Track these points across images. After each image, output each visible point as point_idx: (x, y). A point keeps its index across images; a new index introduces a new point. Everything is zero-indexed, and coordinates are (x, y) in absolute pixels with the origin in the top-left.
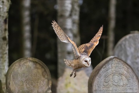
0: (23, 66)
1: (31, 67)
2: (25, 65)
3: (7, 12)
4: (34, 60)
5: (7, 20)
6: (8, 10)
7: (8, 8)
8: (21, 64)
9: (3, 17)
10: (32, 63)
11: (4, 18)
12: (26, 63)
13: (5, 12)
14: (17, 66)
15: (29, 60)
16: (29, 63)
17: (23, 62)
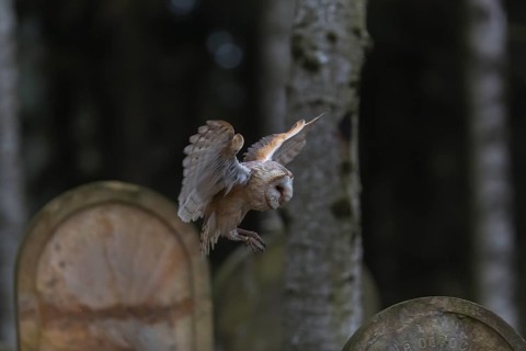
0: (408, 338)
1: (447, 342)
2: (420, 335)
3: (352, 85)
4: (458, 310)
5: (355, 120)
6: (355, 78)
7: (358, 68)
8: (400, 330)
9: (334, 107)
10: (453, 322)
11: (340, 114)
12: (421, 322)
13: (340, 86)
14: (379, 338)
15: (440, 310)
16: (440, 323)
17: (407, 318)
